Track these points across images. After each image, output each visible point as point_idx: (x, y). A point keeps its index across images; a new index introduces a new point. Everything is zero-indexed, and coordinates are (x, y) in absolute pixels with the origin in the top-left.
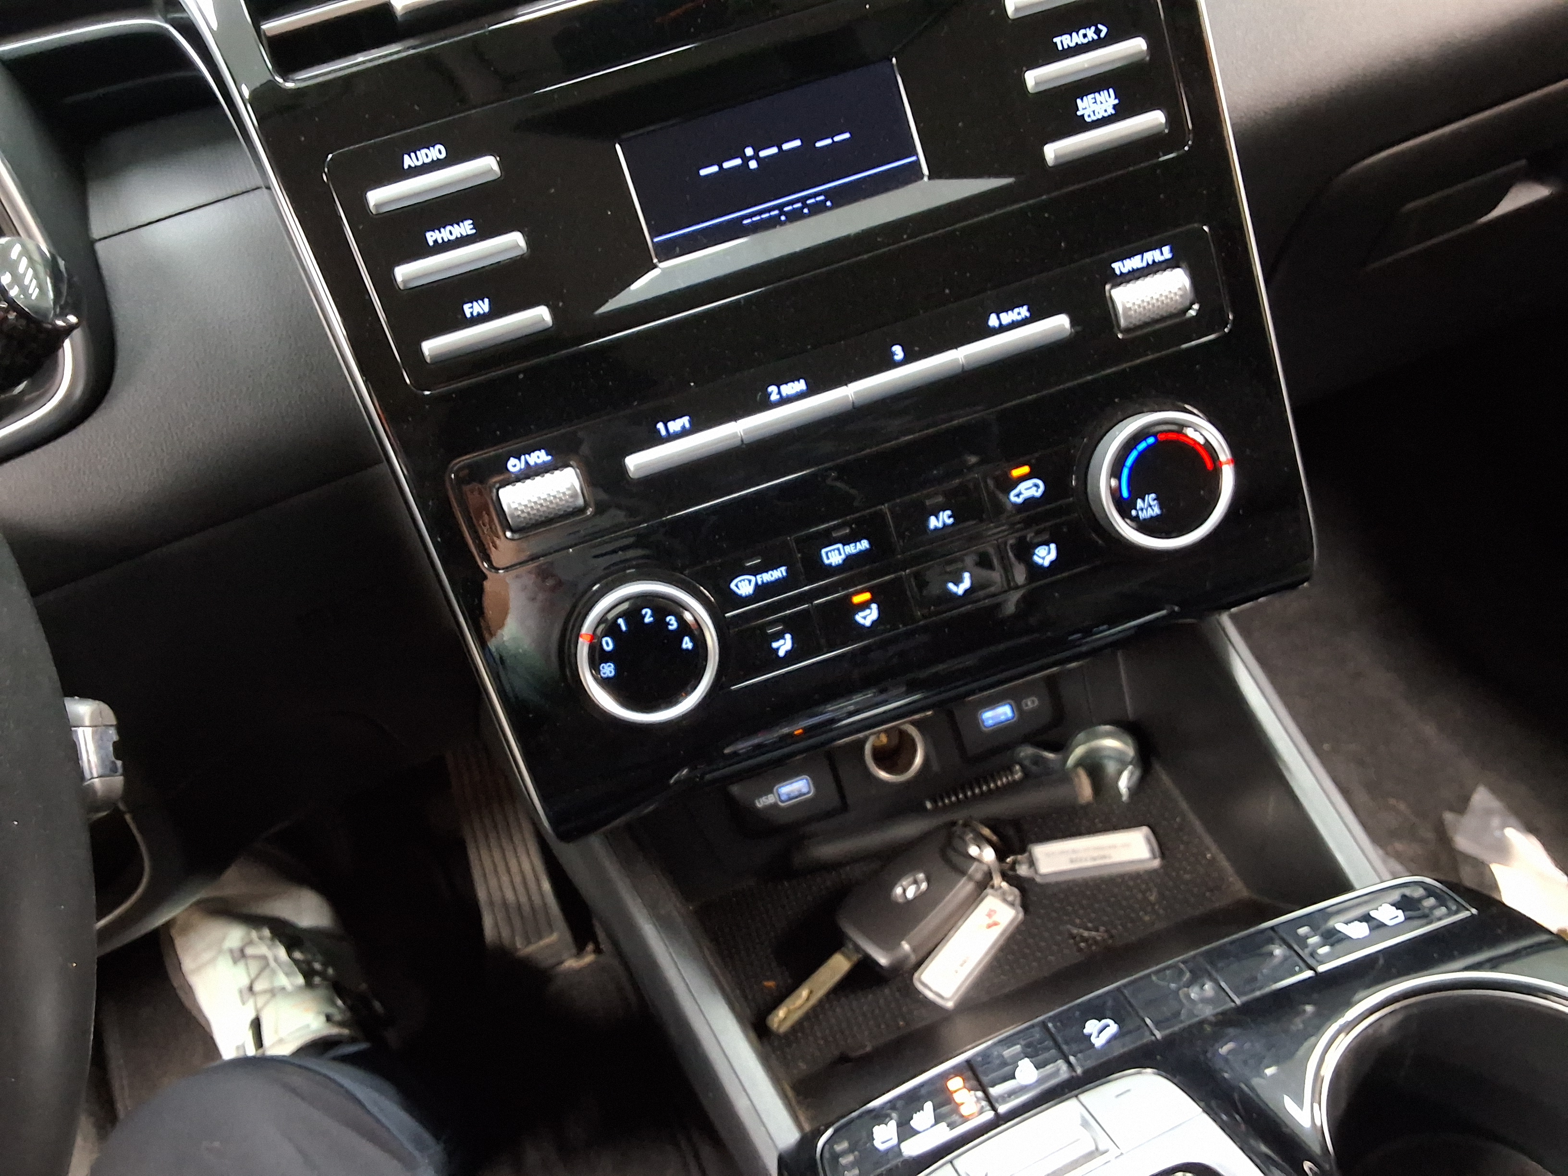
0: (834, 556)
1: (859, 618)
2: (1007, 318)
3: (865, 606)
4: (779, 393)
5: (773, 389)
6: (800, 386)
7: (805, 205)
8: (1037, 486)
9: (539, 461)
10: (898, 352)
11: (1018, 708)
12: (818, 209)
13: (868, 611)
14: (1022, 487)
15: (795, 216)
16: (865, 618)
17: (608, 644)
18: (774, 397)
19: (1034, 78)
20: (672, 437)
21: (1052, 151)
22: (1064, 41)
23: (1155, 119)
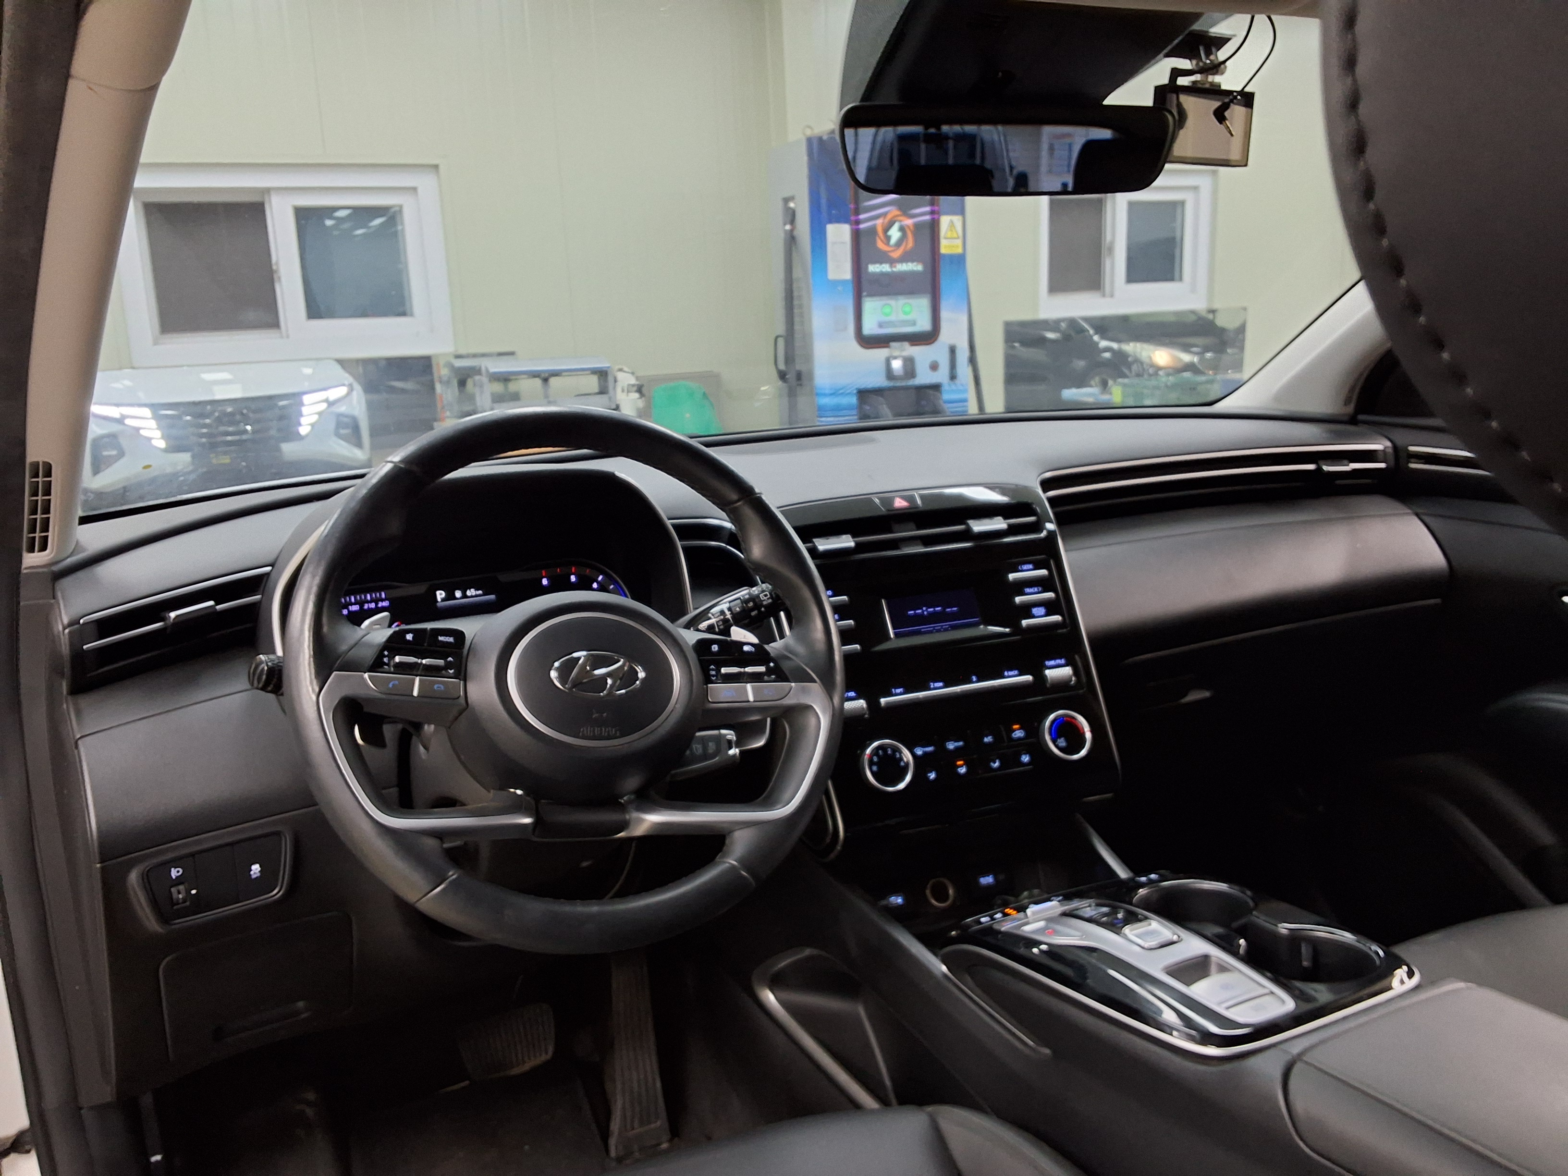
0: (951, 746)
1: (959, 770)
2: (1011, 673)
3: (961, 766)
4: (934, 685)
5: (932, 684)
6: (941, 684)
7: (942, 628)
8: (1022, 733)
9: (852, 695)
10: (974, 678)
11: (995, 879)
12: (946, 630)
13: (962, 768)
14: (1017, 732)
15: (938, 631)
16: (961, 770)
17: (875, 759)
18: (932, 686)
19: (1018, 599)
20: (897, 695)
21: (1025, 623)
22: (1028, 590)
23: (1057, 618)
